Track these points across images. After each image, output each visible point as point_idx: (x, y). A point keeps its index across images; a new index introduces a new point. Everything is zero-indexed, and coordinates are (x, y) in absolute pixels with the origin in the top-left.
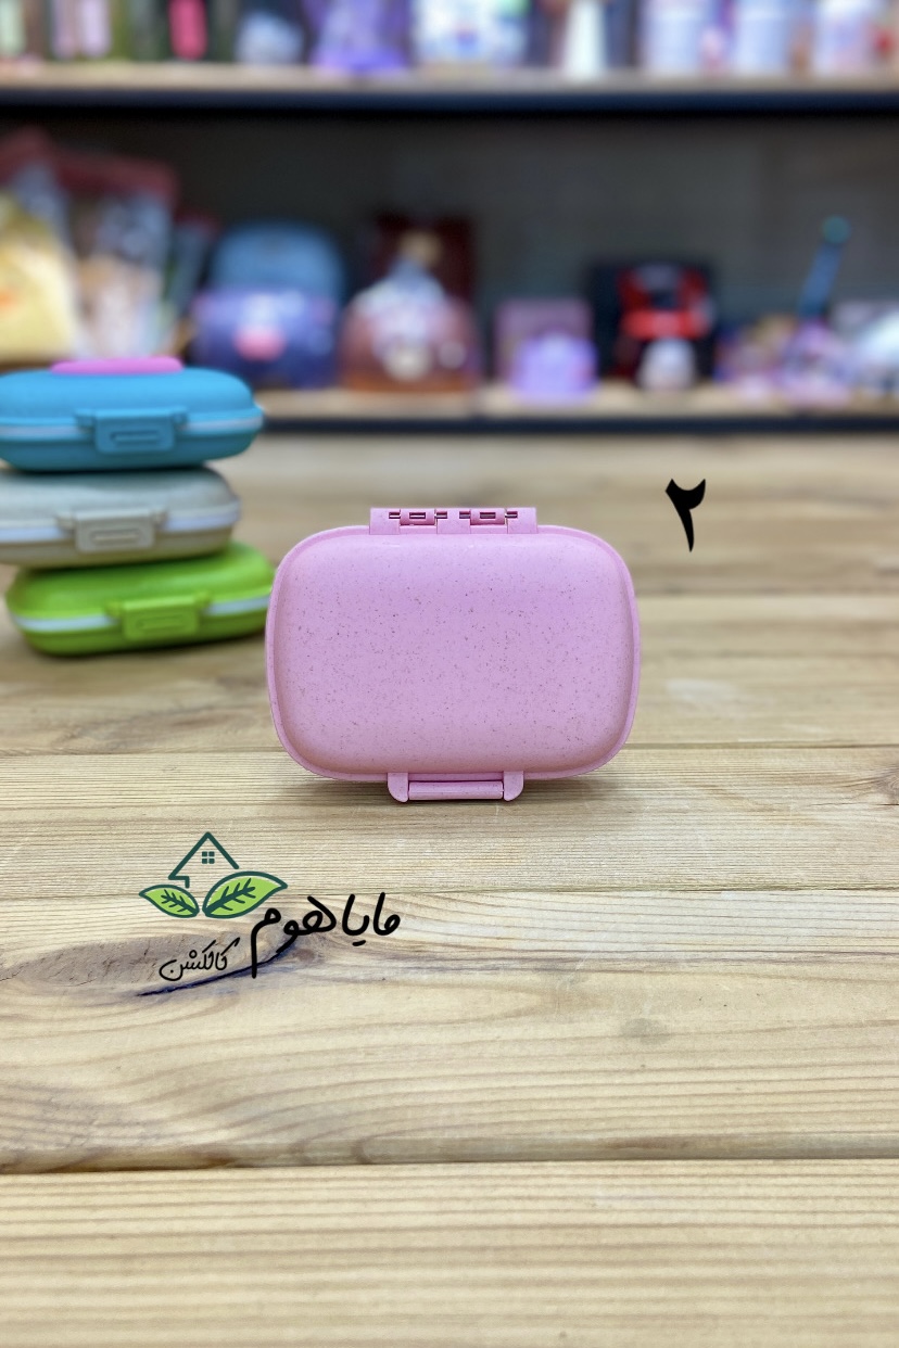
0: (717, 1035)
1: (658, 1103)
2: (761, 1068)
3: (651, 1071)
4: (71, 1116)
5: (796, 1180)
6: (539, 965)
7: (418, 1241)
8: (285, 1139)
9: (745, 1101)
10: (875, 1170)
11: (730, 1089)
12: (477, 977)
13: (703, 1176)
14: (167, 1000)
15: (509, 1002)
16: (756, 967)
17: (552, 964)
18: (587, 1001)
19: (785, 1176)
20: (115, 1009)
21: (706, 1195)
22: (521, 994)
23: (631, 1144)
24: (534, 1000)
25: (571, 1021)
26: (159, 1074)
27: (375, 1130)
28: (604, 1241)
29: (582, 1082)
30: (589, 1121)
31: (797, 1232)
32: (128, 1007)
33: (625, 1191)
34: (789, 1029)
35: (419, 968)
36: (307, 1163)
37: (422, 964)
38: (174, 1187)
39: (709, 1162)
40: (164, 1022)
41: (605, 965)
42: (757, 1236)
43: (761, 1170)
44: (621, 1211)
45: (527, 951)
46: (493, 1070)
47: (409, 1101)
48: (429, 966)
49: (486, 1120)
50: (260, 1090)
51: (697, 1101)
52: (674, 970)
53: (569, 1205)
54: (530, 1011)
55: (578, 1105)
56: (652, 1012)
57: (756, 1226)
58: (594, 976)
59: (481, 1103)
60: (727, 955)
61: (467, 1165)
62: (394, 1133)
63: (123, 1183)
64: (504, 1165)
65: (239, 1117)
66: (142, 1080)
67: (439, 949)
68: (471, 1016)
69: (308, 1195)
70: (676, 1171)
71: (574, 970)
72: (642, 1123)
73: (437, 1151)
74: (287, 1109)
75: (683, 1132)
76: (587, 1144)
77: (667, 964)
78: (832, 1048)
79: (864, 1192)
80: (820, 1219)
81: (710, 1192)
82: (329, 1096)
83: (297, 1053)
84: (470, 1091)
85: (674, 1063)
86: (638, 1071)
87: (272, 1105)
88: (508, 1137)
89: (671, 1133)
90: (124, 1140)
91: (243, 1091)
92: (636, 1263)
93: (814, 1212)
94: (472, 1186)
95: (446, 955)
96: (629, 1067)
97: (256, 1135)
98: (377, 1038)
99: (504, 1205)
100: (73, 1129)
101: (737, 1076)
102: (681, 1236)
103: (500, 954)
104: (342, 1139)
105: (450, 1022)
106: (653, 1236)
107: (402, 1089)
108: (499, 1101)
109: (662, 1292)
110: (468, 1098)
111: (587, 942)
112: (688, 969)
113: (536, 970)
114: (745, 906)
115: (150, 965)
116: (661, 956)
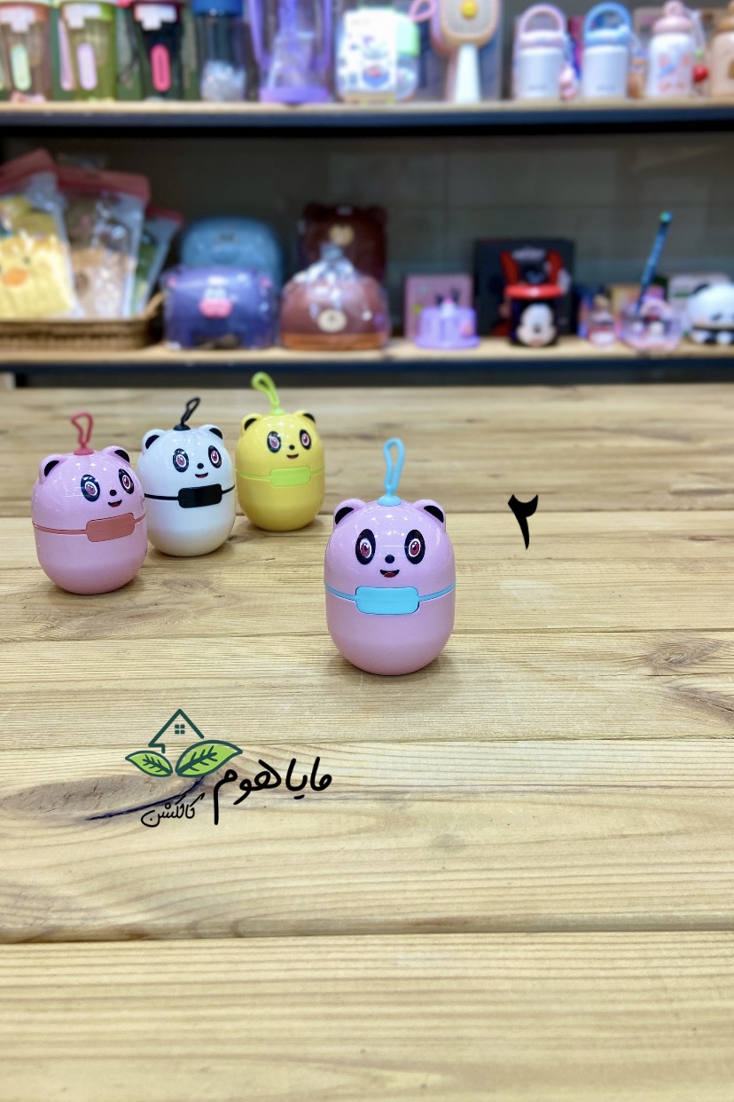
0: (500, 845)
1: (451, 894)
2: (527, 868)
3: (449, 871)
4: (34, 904)
5: (540, 947)
6: (378, 796)
7: (269, 989)
8: (184, 920)
9: (512, 892)
10: (597, 939)
11: (504, 883)
13: (475, 944)
14: (108, 822)
15: (354, 823)
17: (389, 795)
18: (410, 822)
19: (533, 944)
20: (70, 830)
21: (475, 957)
22: (363, 817)
23: (427, 923)
24: (372, 821)
25: (396, 837)
26: (99, 875)
27: (247, 914)
28: (399, 989)
29: (399, 879)
30: (399, 906)
31: (535, 982)
32: (80, 828)
33: (419, 955)
34: (552, 841)
36: (198, 937)
38: (104, 953)
39: (481, 935)
40: (104, 839)
41: (426, 796)
42: (507, 985)
43: (515, 940)
44: (414, 968)
45: (371, 786)
46: (336, 871)
47: (275, 893)
49: (328, 906)
50: (169, 886)
51: (478, 892)
53: (379, 964)
54: (368, 830)
55: (393, 896)
56: (455, 830)
57: (507, 978)
58: (417, 804)
59: (325, 895)
61: (310, 938)
62: (261, 916)
63: (69, 951)
64: (337, 937)
65: (152, 905)
66: (87, 879)
68: (325, 833)
69: (197, 958)
70: (457, 941)
71: (400, 800)
72: (436, 908)
73: (291, 928)
74: (186, 900)
75: (465, 914)
76: (395, 923)
77: (471, 795)
78: (580, 854)
79: (587, 954)
80: (553, 973)
81: (479, 955)
82: (218, 890)
83: (198, 861)
84: (318, 886)
85: (466, 866)
86: (439, 871)
87: (177, 897)
88: (341, 918)
89: (456, 914)
90: (72, 921)
91: (157, 887)
92: (420, 1004)
93: (550, 969)
94: (312, 952)
96: (432, 868)
97: (164, 917)
98: (255, 849)
99: (333, 964)
100: (35, 914)
101: (509, 875)
102: (455, 985)
103: (350, 788)
104: (223, 920)
105: (309, 838)
106: (434, 985)
107: (270, 885)
108: (337, 893)
109: (435, 1022)
110: (315, 891)
111: (415, 779)
112: (485, 799)
113: (376, 799)
114: (534, 752)
115: (98, 797)
116: (468, 788)
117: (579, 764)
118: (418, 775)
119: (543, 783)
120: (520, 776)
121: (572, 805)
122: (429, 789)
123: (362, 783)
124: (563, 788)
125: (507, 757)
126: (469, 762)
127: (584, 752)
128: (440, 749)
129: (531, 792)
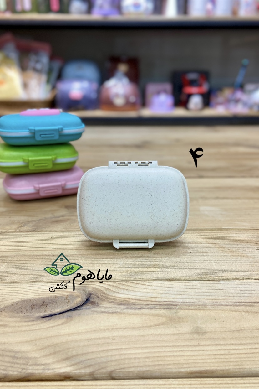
0: (221, 332)
6: (165, 307)
8: (88, 371)
12: (146, 311)
14: (51, 319)
15: (156, 320)
16: (232, 308)
17: (169, 306)
18: (180, 320)
20: (35, 323)
22: (160, 317)
24: (164, 319)
25: (176, 327)
26: (48, 346)
32: (39, 322)
34: (243, 330)
35: (128, 308)
36: (95, 379)
37: (129, 307)
39: (221, 379)
40: (50, 327)
41: (186, 307)
43: (236, 381)
45: (161, 302)
48: (131, 307)
52: (207, 309)
54: (163, 324)
56: (200, 324)
58: (182, 311)
60: (223, 303)
61: (145, 380)
64: (157, 380)
65: (73, 362)
66: (43, 348)
67: (134, 301)
68: (145, 325)
70: (211, 382)
71: (175, 309)
73: (135, 375)
77: (204, 306)
90: (38, 371)
94: (147, 388)
95: (136, 303)
97: (79, 369)
100: (22, 366)
103: (153, 303)
104: (105, 371)
111: (180, 299)
112: (211, 308)
113: (164, 308)
114: (228, 286)
115: (45, 306)
116: (202, 303)
117: (248, 292)
118: (180, 297)
119: (235, 301)
120: (224, 298)
121: (248, 312)
122: (186, 304)
123: (157, 301)
124: (243, 304)
125: (216, 288)
126: (201, 291)
127: (248, 286)
128: (188, 284)
129: (230, 305)
